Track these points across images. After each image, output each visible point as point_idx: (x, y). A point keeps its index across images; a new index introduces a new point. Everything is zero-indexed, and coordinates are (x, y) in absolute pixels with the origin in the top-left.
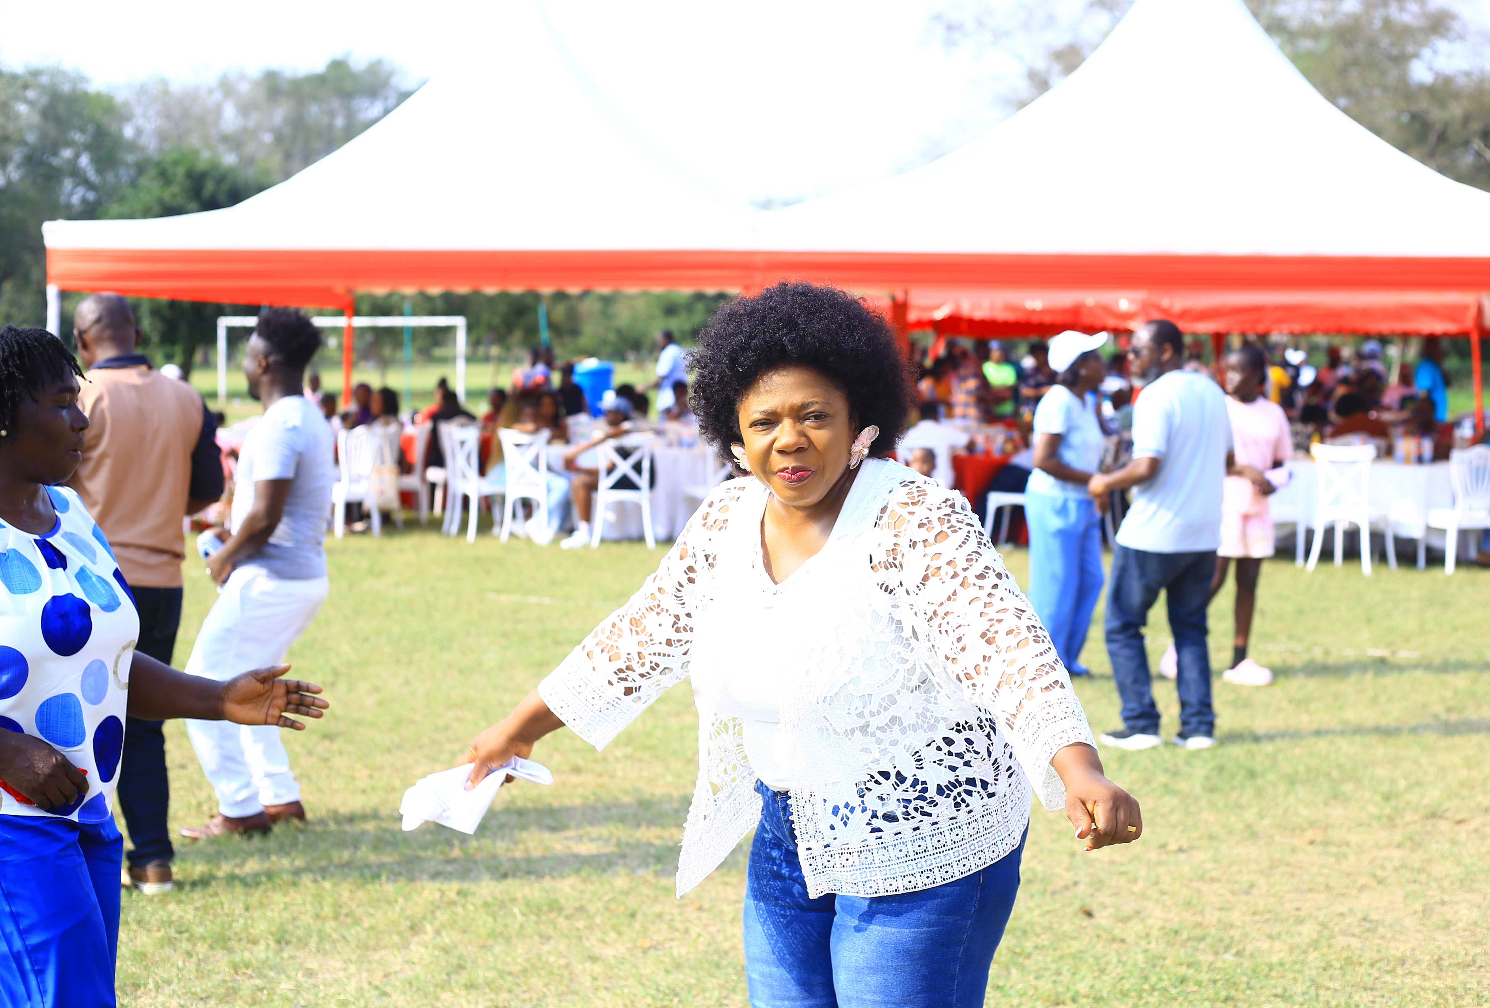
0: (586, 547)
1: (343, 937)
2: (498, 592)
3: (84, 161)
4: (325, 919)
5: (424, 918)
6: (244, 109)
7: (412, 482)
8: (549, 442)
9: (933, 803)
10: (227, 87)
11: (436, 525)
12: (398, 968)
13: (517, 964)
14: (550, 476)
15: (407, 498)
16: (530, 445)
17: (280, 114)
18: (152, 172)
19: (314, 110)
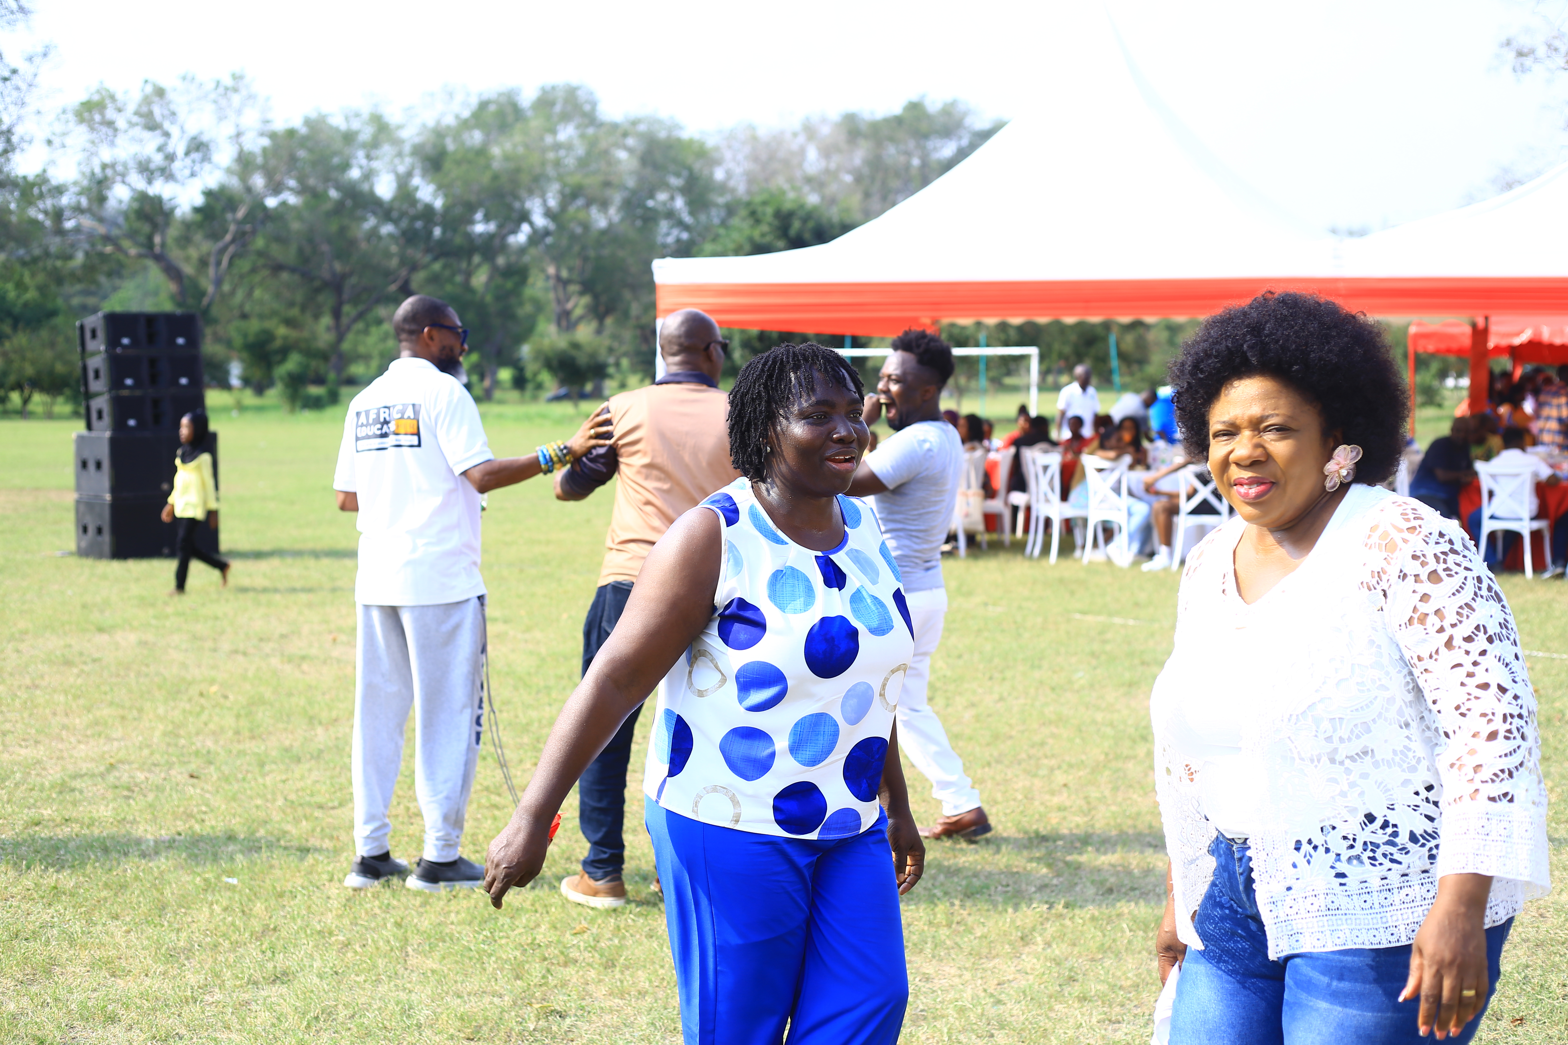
0: (1166, 570)
1: (956, 943)
2: (1084, 613)
3: (679, 203)
4: (938, 926)
5: (1033, 929)
6: (826, 152)
7: (996, 505)
8: (1131, 467)
9: (1404, 850)
10: (810, 131)
11: (1019, 547)
12: (1011, 977)
13: (1127, 978)
14: (1132, 500)
15: (991, 521)
16: (1112, 470)
17: (859, 157)
18: (743, 212)
19: (891, 151)
